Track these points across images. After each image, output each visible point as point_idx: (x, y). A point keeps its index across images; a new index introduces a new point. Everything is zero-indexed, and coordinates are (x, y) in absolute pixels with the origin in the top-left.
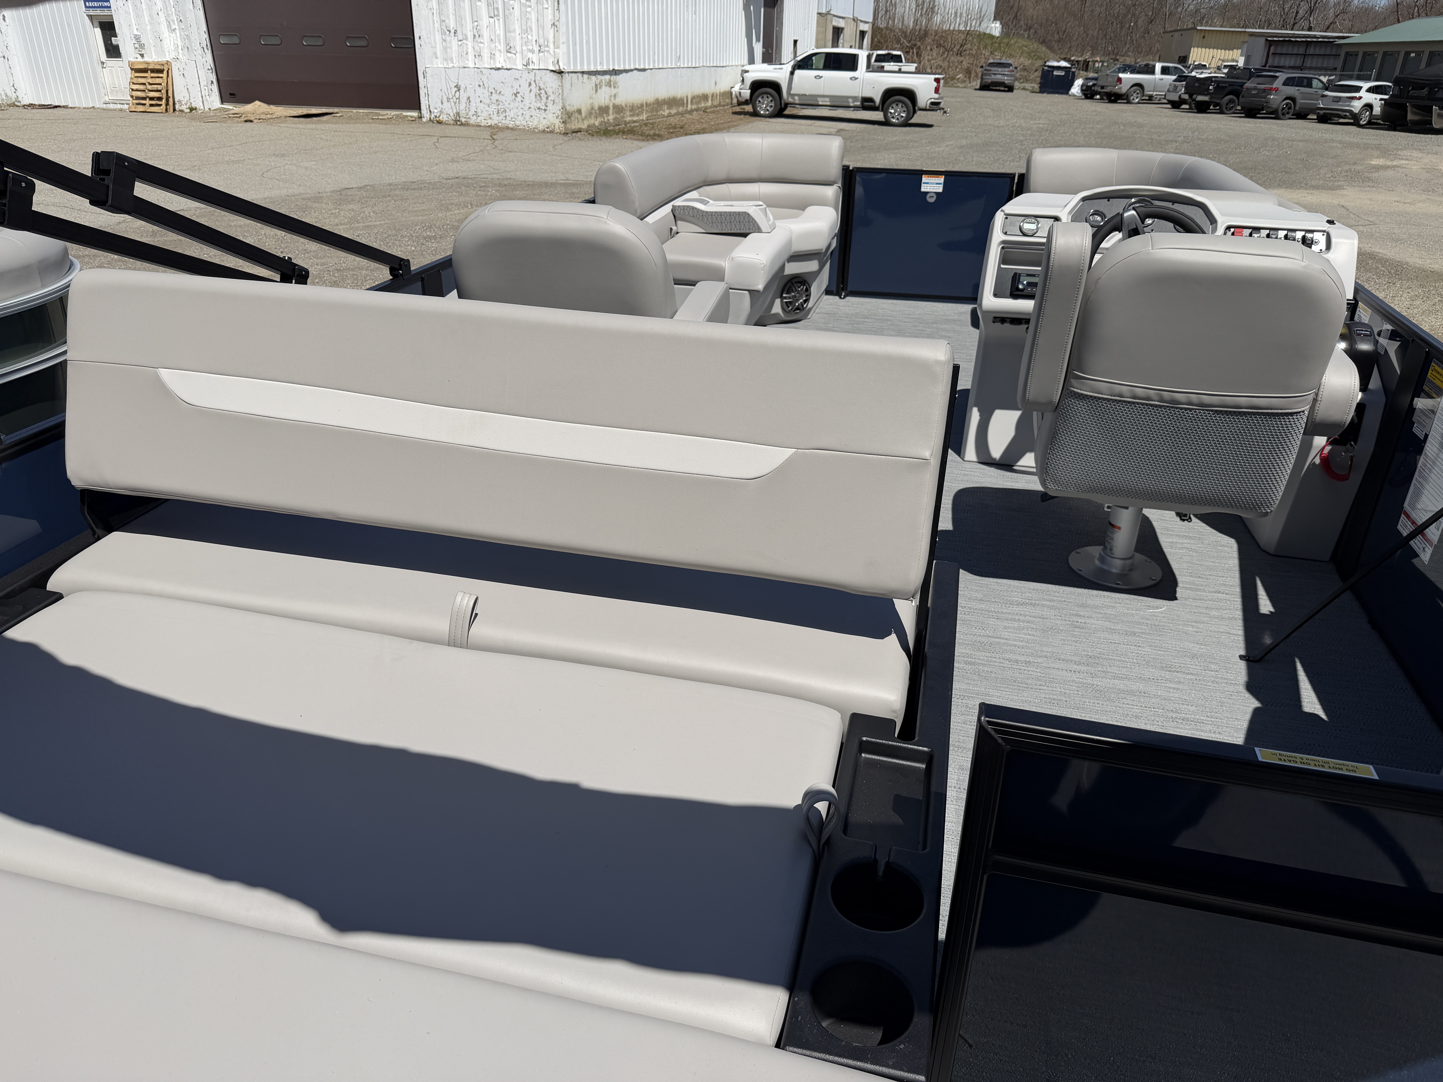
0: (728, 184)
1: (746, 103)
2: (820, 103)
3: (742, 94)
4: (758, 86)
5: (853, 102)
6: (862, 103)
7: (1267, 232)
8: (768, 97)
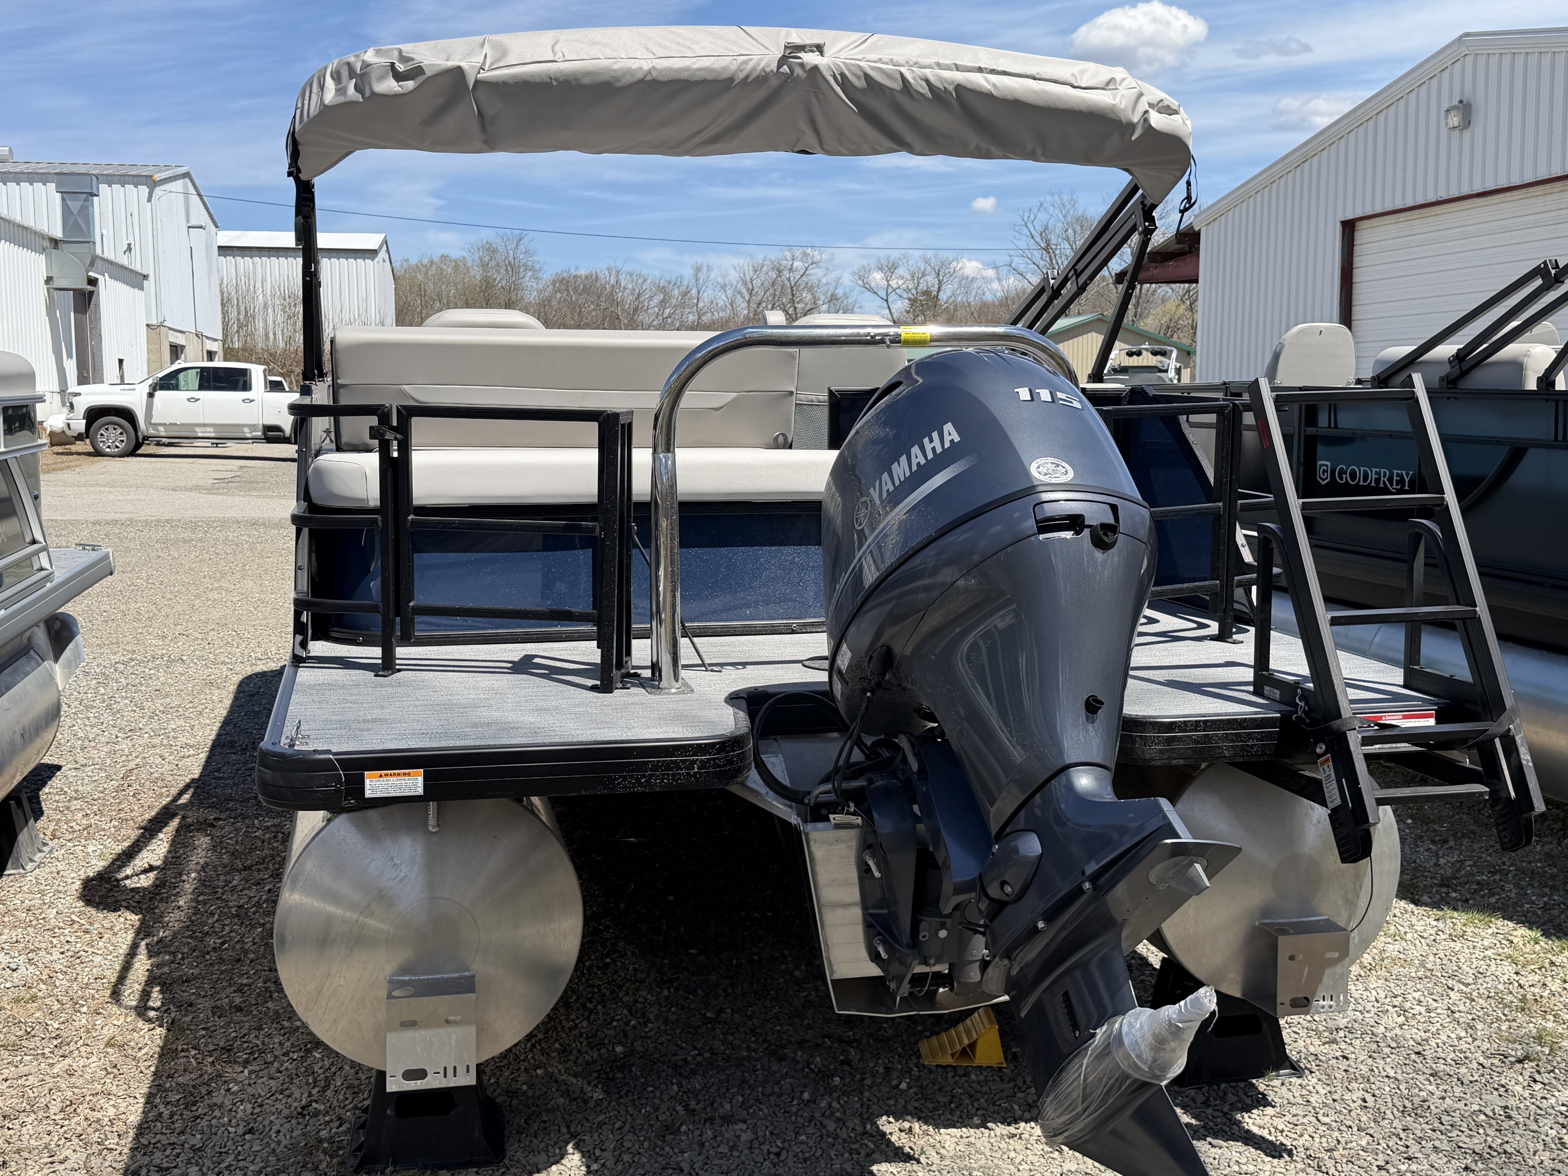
1: (80, 437)
2: (200, 435)
3: (72, 427)
4: (95, 414)
5: (251, 433)
6: (264, 433)
8: (115, 429)
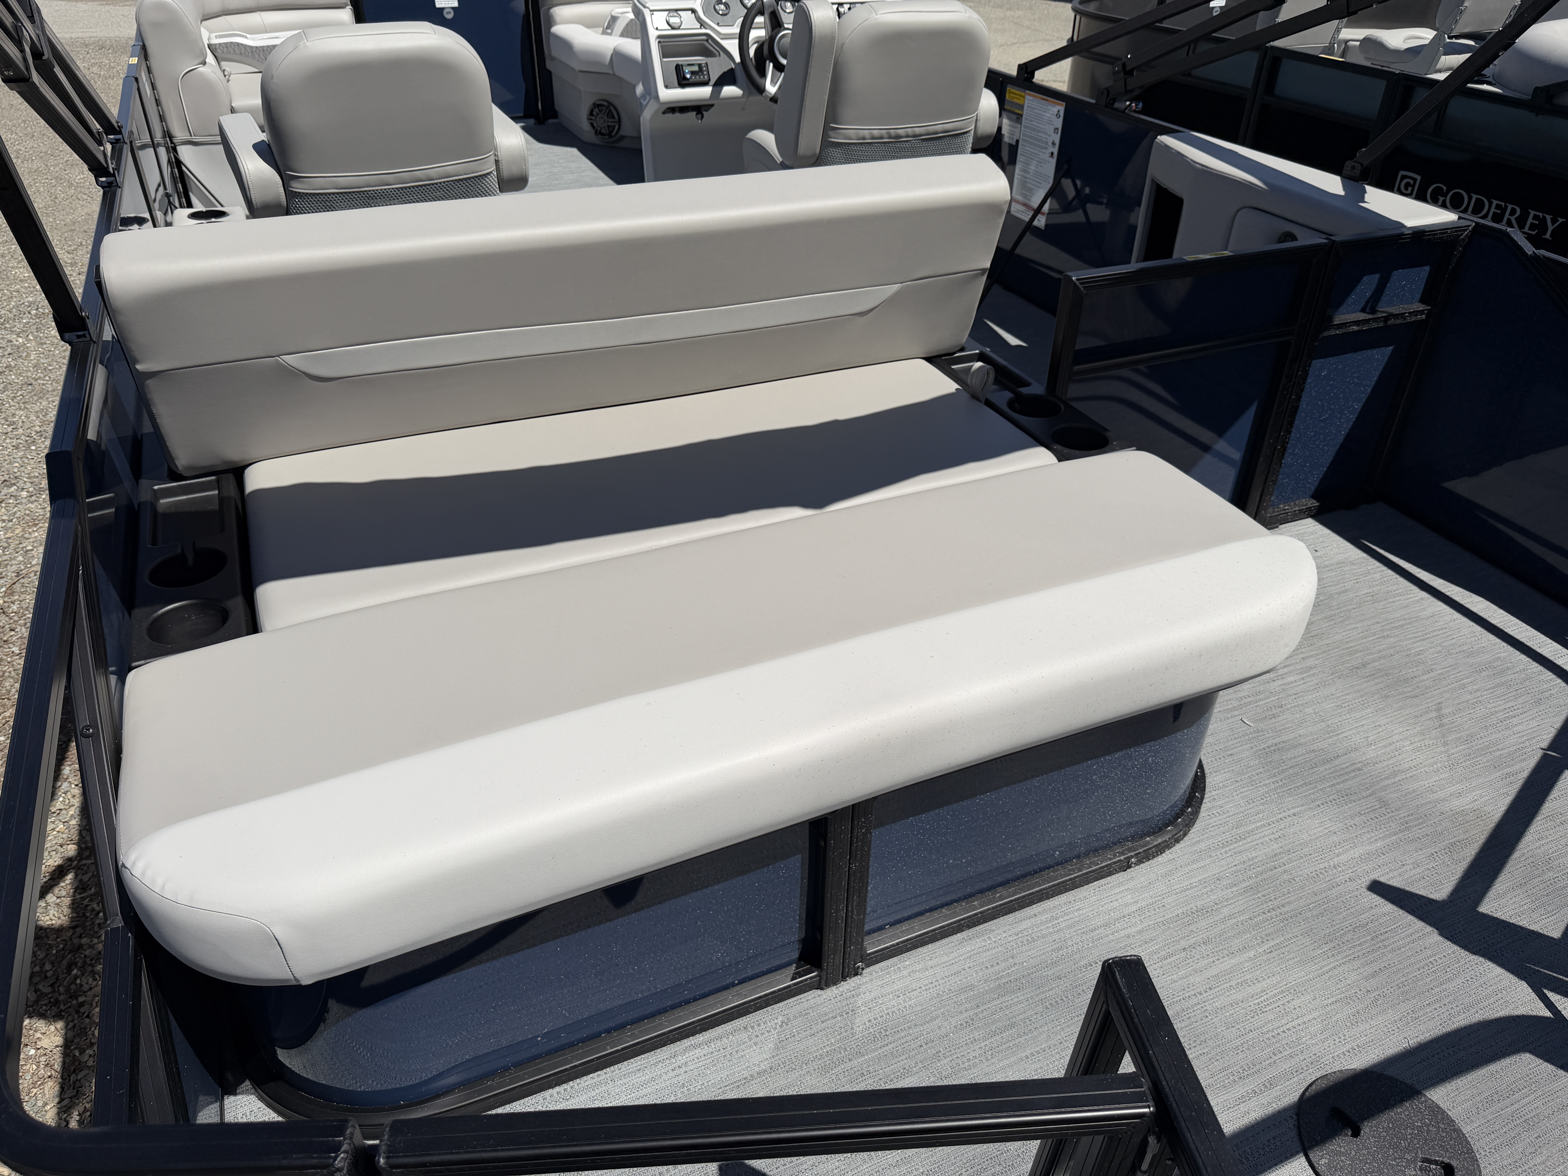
0: (261, 13)
7: (848, 6)
